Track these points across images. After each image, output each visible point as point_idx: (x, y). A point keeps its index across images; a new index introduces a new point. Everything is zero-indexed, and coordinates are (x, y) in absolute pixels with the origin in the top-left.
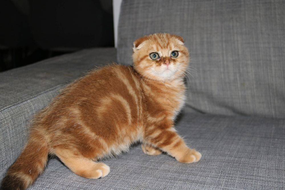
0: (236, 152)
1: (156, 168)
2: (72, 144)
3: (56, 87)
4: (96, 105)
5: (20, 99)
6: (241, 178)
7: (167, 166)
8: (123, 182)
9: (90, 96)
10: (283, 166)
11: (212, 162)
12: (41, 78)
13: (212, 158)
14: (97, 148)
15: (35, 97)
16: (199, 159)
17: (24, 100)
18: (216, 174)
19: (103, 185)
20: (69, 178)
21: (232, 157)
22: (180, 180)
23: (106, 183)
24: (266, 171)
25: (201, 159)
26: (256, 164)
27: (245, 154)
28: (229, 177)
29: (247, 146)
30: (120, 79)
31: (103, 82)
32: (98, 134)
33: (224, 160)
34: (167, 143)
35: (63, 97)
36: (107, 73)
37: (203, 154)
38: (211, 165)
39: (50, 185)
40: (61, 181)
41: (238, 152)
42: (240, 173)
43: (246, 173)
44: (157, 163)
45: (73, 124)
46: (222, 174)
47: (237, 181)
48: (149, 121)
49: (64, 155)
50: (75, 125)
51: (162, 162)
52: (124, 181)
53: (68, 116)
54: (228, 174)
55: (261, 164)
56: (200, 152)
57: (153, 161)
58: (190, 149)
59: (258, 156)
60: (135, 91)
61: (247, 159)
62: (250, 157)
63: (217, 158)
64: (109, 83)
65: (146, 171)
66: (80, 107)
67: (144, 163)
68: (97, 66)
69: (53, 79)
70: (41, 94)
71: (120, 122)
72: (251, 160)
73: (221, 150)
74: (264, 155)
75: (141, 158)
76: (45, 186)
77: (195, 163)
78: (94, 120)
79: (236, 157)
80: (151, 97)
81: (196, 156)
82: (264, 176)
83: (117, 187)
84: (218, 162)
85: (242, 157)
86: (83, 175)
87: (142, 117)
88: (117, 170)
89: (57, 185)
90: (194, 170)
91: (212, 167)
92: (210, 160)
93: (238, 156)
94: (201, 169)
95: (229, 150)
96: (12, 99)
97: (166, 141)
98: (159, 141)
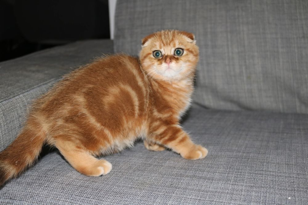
0: (243, 147)
1: (161, 164)
2: (75, 135)
3: (50, 81)
4: (103, 95)
5: (11, 93)
6: (251, 173)
7: (172, 162)
8: (127, 180)
9: (97, 84)
10: (293, 161)
11: (220, 158)
12: (33, 72)
13: (220, 154)
15: (27, 91)
16: (205, 155)
17: (16, 94)
18: (224, 170)
19: (105, 183)
21: (240, 152)
22: (187, 176)
23: (108, 180)
24: (276, 166)
25: (207, 155)
26: (266, 159)
27: (253, 150)
28: (238, 172)
29: (255, 141)
30: (130, 69)
31: (111, 70)
32: (104, 124)
33: (232, 155)
34: (172, 139)
36: (116, 62)
37: (209, 150)
38: (219, 161)
39: (48, 183)
40: (59, 179)
41: (246, 147)
42: (249, 169)
43: (256, 169)
46: (230, 169)
47: (246, 177)
48: (155, 116)
50: (79, 114)
51: (167, 159)
52: (127, 179)
53: (72, 104)
54: (237, 169)
55: (270, 159)
56: (206, 148)
57: (156, 157)
58: (196, 145)
59: (267, 151)
61: (255, 154)
62: (259, 152)
63: (225, 154)
64: (117, 71)
65: (151, 168)
66: (85, 94)
67: (148, 160)
69: (46, 72)
70: (34, 88)
71: (127, 114)
72: (260, 155)
73: (229, 146)
74: (273, 150)
75: (144, 155)
76: (43, 185)
77: (201, 159)
78: (100, 110)
79: (244, 153)
80: (159, 92)
81: (202, 152)
82: (275, 171)
83: (120, 184)
84: (226, 158)
85: (251, 153)
86: (83, 172)
88: (119, 167)
89: (56, 183)
90: (201, 166)
91: (220, 163)
92: (218, 156)
93: (246, 152)
94: (209, 165)
95: (237, 145)
96: (3, 94)
97: (171, 136)
98: (163, 137)
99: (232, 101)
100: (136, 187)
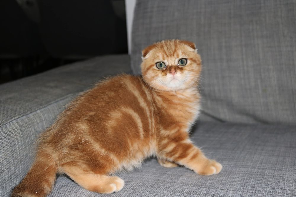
0: (259, 163)
1: (174, 181)
2: (81, 161)
3: (67, 96)
4: (106, 119)
5: (29, 109)
6: (266, 191)
7: (185, 179)
9: (98, 111)
11: (234, 174)
12: (52, 87)
13: (234, 170)
14: (108, 164)
15: (45, 107)
16: (220, 170)
17: (33, 110)
18: (238, 187)
20: (81, 193)
21: (255, 168)
22: (200, 194)
24: (293, 184)
25: (222, 171)
26: (282, 175)
27: (269, 166)
28: (253, 190)
29: (271, 156)
30: (130, 91)
31: (113, 94)
33: (247, 172)
34: (183, 156)
35: (69, 113)
36: (116, 85)
37: (223, 165)
38: (233, 178)
41: (262, 163)
42: (265, 186)
43: (271, 186)
44: (175, 175)
45: (80, 140)
46: (244, 187)
48: (162, 134)
49: (73, 172)
50: (83, 142)
51: (180, 175)
53: (76, 132)
54: (252, 187)
55: (287, 176)
56: (220, 163)
57: (170, 173)
58: (210, 160)
59: (283, 168)
60: (147, 103)
61: (271, 171)
62: (274, 169)
63: (239, 170)
64: (118, 95)
65: (163, 184)
66: (88, 121)
67: (161, 176)
68: (105, 77)
69: (64, 88)
70: (51, 104)
71: (132, 136)
72: (276, 171)
73: (244, 161)
74: (289, 166)
75: (157, 171)
77: (215, 175)
78: (104, 135)
79: (259, 169)
80: (163, 108)
81: (216, 167)
82: (291, 189)
84: (240, 174)
85: (266, 169)
86: (96, 190)
87: (154, 131)
88: (132, 184)
90: (215, 182)
91: (234, 179)
92: (232, 172)
93: (261, 168)
94: (223, 182)
95: (252, 161)
96: (21, 110)
97: (182, 154)
98: (174, 155)
99: (247, 114)
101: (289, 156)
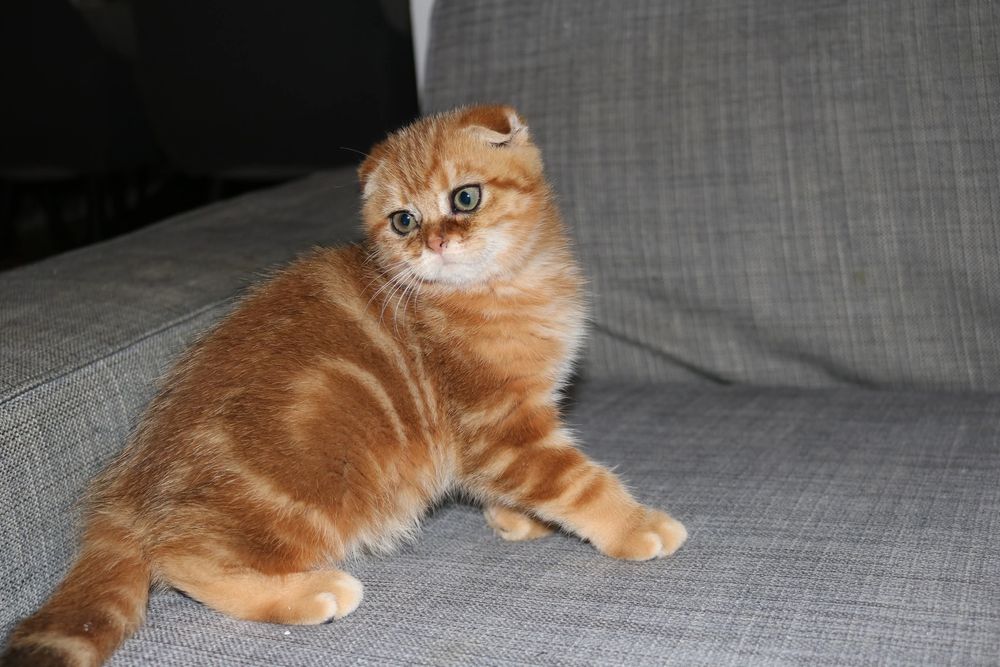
0: (810, 519)
1: (524, 583)
3: (199, 311)
5: (70, 358)
6: (811, 613)
7: (562, 574)
8: (404, 636)
9: (253, 380)
10: (968, 568)
11: (723, 557)
12: (151, 283)
13: (725, 543)
15: (121, 349)
16: (676, 546)
17: (84, 361)
18: (726, 600)
19: (333, 647)
20: (225, 626)
21: (795, 537)
22: (600, 624)
23: (345, 637)
24: (904, 587)
25: (684, 546)
26: (875, 560)
27: (841, 528)
28: (772, 609)
29: (853, 497)
33: (766, 549)
37: (692, 529)
38: (716, 571)
39: (156, 648)
40: (194, 636)
41: (819, 521)
42: (812, 596)
43: (834, 595)
44: (531, 564)
46: (746, 598)
47: (795, 624)
48: (465, 426)
50: (217, 477)
51: (548, 562)
52: (405, 633)
53: (194, 457)
54: (770, 598)
55: (891, 561)
56: (683, 522)
57: (516, 557)
59: (886, 534)
61: (844, 545)
62: (856, 538)
63: (741, 543)
65: (489, 594)
66: (226, 420)
67: (486, 568)
69: (192, 283)
70: (146, 338)
72: (858, 546)
74: (907, 528)
75: (478, 551)
76: (140, 655)
77: (659, 560)
78: (279, 451)
79: (806, 539)
81: (665, 535)
82: (896, 603)
83: (378, 651)
84: (742, 558)
85: (830, 538)
87: (439, 419)
88: (390, 593)
89: (180, 648)
90: (655, 586)
91: (718, 575)
92: (717, 551)
93: (814, 536)
95: (789, 512)
96: (45, 362)
97: (539, 486)
98: (513, 487)
100: (428, 659)
101: (914, 494)
